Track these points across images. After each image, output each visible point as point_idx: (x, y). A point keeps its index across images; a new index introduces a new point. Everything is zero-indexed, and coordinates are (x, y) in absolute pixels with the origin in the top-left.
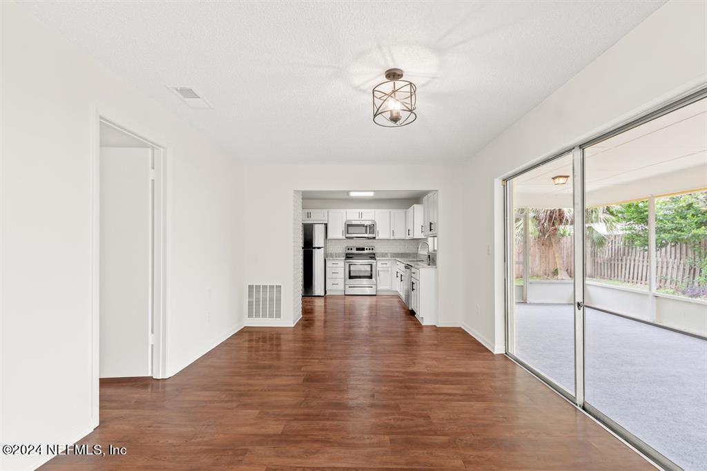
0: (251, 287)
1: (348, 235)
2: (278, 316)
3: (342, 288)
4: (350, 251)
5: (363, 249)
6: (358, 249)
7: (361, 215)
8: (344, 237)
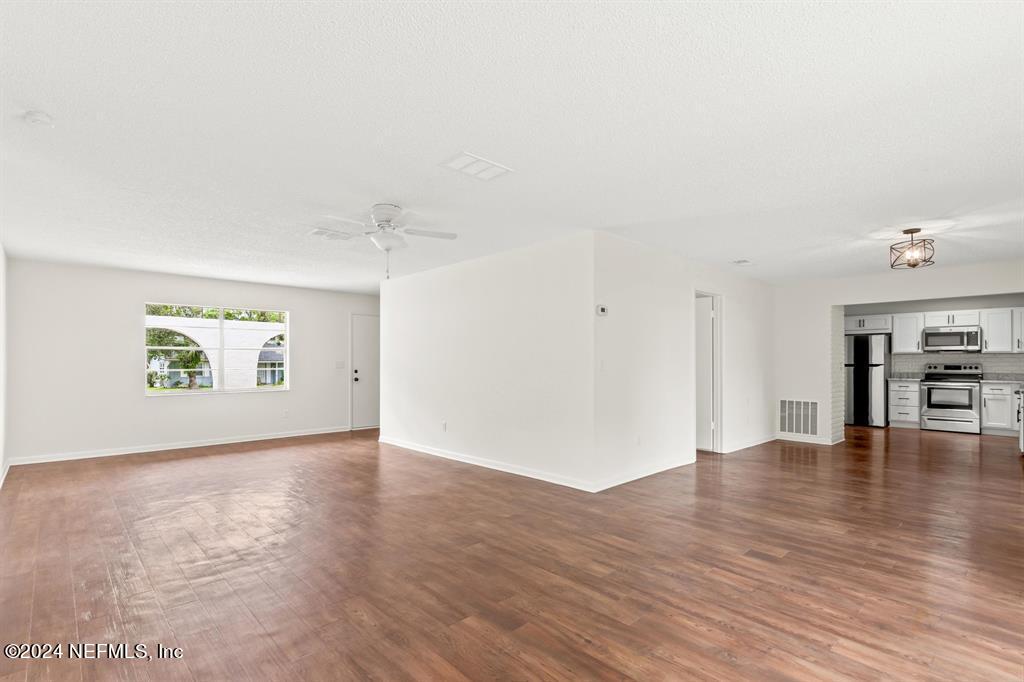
0: (783, 403)
1: (927, 348)
2: (814, 432)
3: (917, 419)
4: (933, 371)
5: (959, 368)
6: (947, 367)
7: (953, 319)
8: (920, 351)
